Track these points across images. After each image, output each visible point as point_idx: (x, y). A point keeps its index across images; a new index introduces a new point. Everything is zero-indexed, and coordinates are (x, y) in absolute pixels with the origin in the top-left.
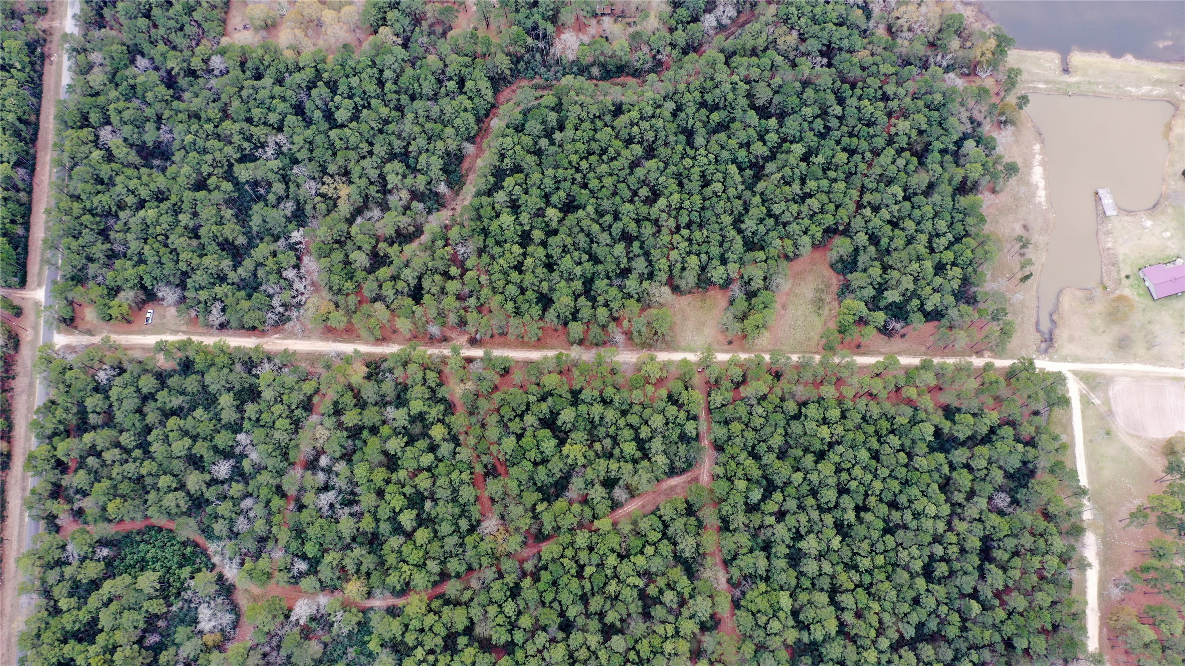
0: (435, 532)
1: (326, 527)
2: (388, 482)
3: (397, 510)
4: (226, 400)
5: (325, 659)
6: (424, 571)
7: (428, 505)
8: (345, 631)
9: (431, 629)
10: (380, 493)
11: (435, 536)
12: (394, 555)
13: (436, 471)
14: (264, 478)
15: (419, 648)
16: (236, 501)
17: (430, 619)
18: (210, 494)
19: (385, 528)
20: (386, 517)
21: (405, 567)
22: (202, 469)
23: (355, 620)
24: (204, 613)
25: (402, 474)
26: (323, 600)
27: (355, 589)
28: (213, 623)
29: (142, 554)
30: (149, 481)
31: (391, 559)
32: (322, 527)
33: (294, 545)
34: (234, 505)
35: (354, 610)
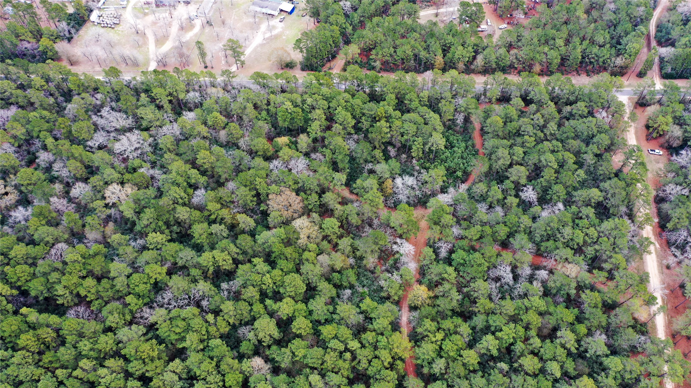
0: (475, 371)
1: (480, 269)
2: (527, 328)
3: (499, 334)
4: (595, 194)
5: (361, 270)
6: (434, 355)
7: (504, 366)
8: (382, 283)
9: (376, 357)
10: (514, 319)
11: (470, 371)
12: (452, 328)
13: (541, 377)
14: (526, 220)
15: (359, 345)
16: (502, 203)
17: (386, 356)
18: (508, 184)
19: (479, 321)
20: (491, 322)
21: (440, 336)
22: (530, 179)
23: (392, 292)
24: (410, 181)
25: (536, 342)
26: (412, 267)
27: (420, 292)
28: (400, 186)
29: (457, 145)
30: (519, 140)
31: (447, 324)
32: (480, 265)
33: (464, 243)
34: (498, 201)
35: (401, 292)
